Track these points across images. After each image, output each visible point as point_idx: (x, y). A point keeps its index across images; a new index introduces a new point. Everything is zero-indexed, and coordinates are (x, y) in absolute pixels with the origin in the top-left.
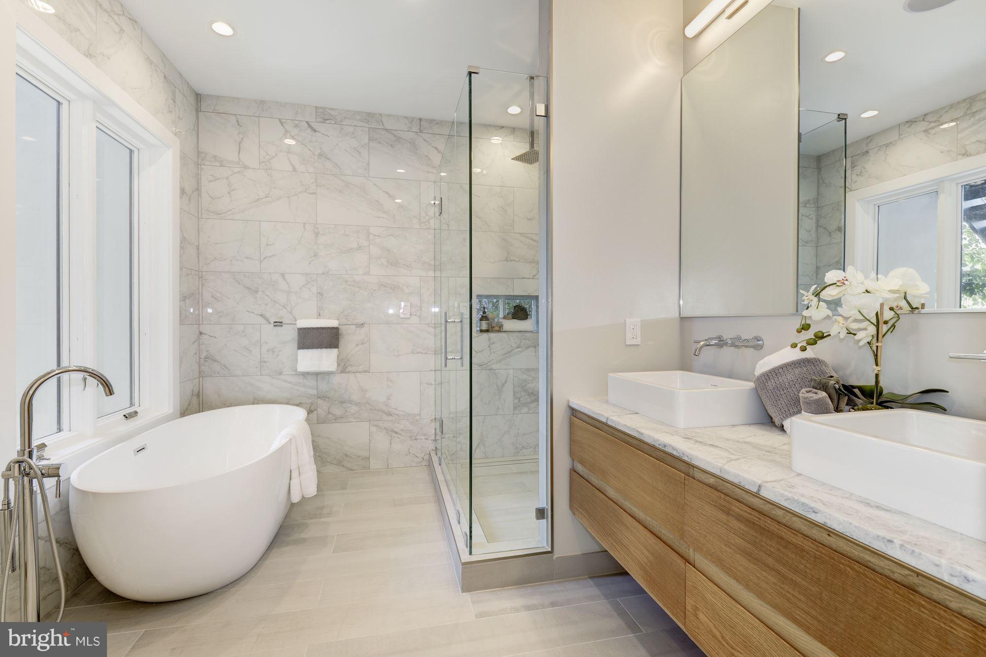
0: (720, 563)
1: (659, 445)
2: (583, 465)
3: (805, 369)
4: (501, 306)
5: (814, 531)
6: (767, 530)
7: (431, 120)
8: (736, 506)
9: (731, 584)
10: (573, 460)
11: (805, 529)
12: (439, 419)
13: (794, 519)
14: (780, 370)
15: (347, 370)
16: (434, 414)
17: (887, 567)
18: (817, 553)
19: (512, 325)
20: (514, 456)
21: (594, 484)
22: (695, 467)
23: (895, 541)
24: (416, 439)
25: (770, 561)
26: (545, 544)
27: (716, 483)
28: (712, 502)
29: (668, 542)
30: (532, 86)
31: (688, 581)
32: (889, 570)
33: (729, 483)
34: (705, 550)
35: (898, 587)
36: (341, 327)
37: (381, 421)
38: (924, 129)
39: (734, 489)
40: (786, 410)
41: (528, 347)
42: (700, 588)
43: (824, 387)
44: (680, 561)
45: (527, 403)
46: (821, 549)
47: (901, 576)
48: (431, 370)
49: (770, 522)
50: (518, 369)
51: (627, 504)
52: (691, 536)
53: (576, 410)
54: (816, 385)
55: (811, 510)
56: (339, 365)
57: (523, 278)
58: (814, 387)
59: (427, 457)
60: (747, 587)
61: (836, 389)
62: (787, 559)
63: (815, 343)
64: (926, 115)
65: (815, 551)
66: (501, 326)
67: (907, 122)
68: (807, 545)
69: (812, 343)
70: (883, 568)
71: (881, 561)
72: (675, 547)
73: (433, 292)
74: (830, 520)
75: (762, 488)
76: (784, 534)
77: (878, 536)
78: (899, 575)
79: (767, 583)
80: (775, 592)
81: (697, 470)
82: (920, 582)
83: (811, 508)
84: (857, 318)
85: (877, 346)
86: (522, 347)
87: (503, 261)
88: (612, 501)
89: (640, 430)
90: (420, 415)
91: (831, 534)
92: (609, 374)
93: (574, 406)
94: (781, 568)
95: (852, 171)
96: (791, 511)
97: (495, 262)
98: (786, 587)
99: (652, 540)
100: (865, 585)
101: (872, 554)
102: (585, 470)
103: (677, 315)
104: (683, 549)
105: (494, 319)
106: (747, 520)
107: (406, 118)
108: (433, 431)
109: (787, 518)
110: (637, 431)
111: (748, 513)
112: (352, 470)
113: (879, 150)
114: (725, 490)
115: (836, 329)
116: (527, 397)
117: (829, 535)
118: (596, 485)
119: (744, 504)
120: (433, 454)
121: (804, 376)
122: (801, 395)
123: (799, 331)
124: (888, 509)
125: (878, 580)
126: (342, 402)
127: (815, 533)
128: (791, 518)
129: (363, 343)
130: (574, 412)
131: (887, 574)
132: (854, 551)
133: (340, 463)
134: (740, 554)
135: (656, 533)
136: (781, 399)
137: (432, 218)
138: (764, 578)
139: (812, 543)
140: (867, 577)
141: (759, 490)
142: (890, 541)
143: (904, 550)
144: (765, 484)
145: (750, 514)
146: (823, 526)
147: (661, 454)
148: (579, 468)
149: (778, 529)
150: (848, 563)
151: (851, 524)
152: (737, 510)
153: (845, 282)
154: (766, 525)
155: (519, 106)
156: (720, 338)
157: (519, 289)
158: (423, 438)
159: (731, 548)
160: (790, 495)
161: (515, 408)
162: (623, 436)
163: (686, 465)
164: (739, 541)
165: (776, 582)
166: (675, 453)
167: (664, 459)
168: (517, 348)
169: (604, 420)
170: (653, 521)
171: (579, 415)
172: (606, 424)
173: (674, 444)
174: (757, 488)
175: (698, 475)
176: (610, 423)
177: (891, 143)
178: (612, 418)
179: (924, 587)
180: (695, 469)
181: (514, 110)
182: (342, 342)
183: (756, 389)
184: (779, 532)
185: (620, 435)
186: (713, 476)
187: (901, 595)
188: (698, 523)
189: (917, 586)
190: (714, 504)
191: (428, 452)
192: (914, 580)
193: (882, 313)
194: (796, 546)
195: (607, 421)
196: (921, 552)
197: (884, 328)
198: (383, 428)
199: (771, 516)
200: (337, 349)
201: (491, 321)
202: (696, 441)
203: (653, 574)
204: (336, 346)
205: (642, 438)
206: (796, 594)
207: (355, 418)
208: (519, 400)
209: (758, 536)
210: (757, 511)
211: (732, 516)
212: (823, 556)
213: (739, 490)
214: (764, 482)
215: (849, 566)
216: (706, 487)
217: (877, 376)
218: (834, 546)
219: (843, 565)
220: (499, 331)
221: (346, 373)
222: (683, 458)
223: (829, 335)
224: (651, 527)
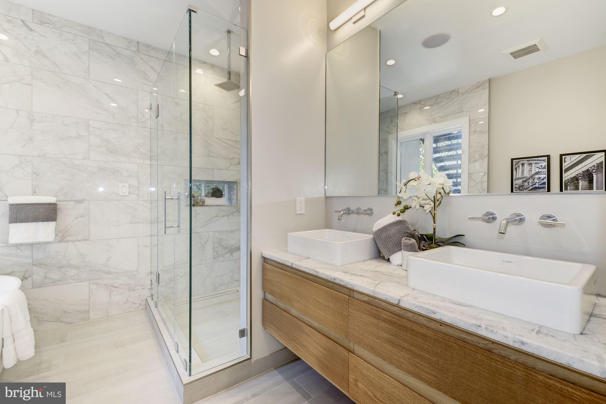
0: (372, 349)
1: (331, 279)
2: (272, 295)
3: (400, 226)
4: (203, 188)
5: (432, 324)
6: (403, 326)
7: (147, 45)
8: (383, 314)
9: (379, 362)
10: (265, 292)
11: (426, 323)
12: (155, 272)
13: (420, 318)
14: (388, 227)
15: (65, 240)
16: (150, 269)
17: (475, 340)
18: (436, 337)
19: (211, 201)
20: (213, 291)
21: (281, 307)
22: (355, 291)
23: (482, 325)
24: (134, 290)
25: (406, 345)
26: (245, 354)
27: (369, 300)
28: (367, 313)
29: (336, 340)
30: (229, 38)
31: (351, 363)
32: (476, 342)
33: (377, 299)
34: (362, 343)
35: (484, 352)
36: (58, 203)
37: (100, 279)
38: (419, 108)
39: (381, 303)
40: (392, 250)
41: (224, 216)
42: (359, 367)
43: (412, 236)
44: (345, 352)
45: (222, 254)
46: (438, 334)
47: (483, 345)
48: (148, 236)
49: (405, 321)
50: (216, 231)
51: (306, 319)
52: (353, 335)
53: (267, 259)
54: (408, 235)
55: (432, 312)
56: (56, 235)
57: (220, 169)
58: (407, 237)
59: (144, 303)
60: (391, 363)
61: (419, 237)
62: (417, 343)
63: (404, 212)
64: (420, 101)
65: (434, 336)
66: (204, 202)
67: (413, 103)
68: (429, 333)
69: (403, 211)
70: (473, 341)
71: (472, 337)
72: (341, 343)
73: (150, 176)
74: (443, 317)
75: (401, 301)
76: (414, 328)
77: (472, 324)
78: (482, 344)
79: (404, 359)
80: (410, 363)
81: (356, 292)
82: (493, 347)
83: (432, 311)
84: (424, 198)
85: (434, 213)
86: (219, 217)
87: (206, 156)
88: (295, 317)
89: (316, 270)
90: (137, 271)
91: (442, 325)
92: (288, 233)
93: (266, 256)
94: (413, 349)
95: (391, 124)
96: (420, 314)
97: (200, 156)
98: (416, 360)
99: (324, 340)
100: (465, 353)
101: (467, 334)
102: (274, 298)
103: (323, 195)
104: (346, 343)
105: (198, 197)
106: (391, 322)
107: (125, 38)
108: (149, 282)
109: (415, 317)
110: (314, 271)
111: (391, 317)
112: (71, 323)
113: (402, 115)
114: (374, 304)
115: (414, 204)
116: (223, 250)
117: (441, 325)
118: (282, 308)
119: (388, 311)
120: (149, 300)
121: (400, 230)
122: (402, 241)
123: (396, 205)
124: (465, 305)
125: (472, 349)
126: (60, 268)
127: (432, 325)
128: (418, 317)
129: (82, 216)
130: (265, 260)
131: (475, 345)
132: (456, 333)
133: (58, 320)
134: (386, 343)
135: (327, 335)
136: (389, 244)
137: (148, 119)
138: (402, 356)
139: (432, 332)
140: (466, 348)
141: (399, 303)
142: (480, 326)
143: (488, 330)
144: (402, 298)
145: (393, 318)
146: (439, 321)
147: (331, 284)
148: (270, 297)
149: (411, 325)
150: (454, 341)
151: (456, 318)
152: (384, 316)
153: (420, 178)
154: (403, 323)
155: (219, 51)
156: (349, 209)
157: (217, 177)
158: (140, 288)
159: (380, 340)
160: (418, 304)
161: (214, 258)
162: (303, 274)
163: (347, 290)
164: (385, 335)
165: (409, 357)
166: (342, 283)
167: (333, 288)
168: (216, 217)
169: (290, 265)
170: (325, 328)
171: (269, 262)
172: (291, 267)
173: (341, 278)
174: (398, 301)
175: (356, 296)
176: (294, 266)
177: (407, 112)
178: (295, 263)
179: (496, 349)
180: (354, 292)
181: (214, 52)
182: (60, 216)
183: (374, 239)
184: (411, 327)
185: (301, 273)
186: (367, 295)
187: (485, 356)
188: (358, 326)
189: (492, 349)
190: (369, 313)
191: (145, 299)
192: (491, 346)
193: (437, 196)
194: (422, 334)
195: (292, 265)
196: (497, 330)
197: (437, 203)
198: (103, 285)
199: (405, 317)
200: (55, 222)
201: (196, 198)
202: (352, 274)
203: (326, 362)
204: (54, 219)
205: (318, 275)
206: (423, 363)
207: (73, 280)
208: (217, 253)
209: (398, 331)
210: (396, 315)
211: (381, 320)
212: (440, 339)
213: (384, 303)
214: (401, 297)
215: (455, 343)
216: (363, 303)
217: (434, 229)
218: (444, 331)
219: (451, 343)
220: (202, 205)
221: (64, 242)
222: (348, 286)
223: (411, 207)
224: (324, 332)
